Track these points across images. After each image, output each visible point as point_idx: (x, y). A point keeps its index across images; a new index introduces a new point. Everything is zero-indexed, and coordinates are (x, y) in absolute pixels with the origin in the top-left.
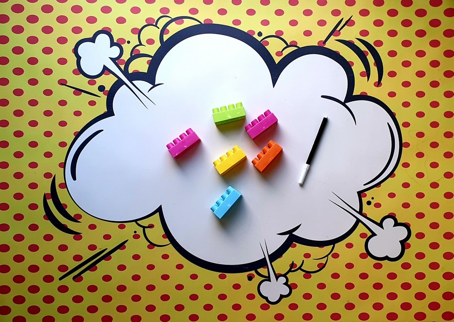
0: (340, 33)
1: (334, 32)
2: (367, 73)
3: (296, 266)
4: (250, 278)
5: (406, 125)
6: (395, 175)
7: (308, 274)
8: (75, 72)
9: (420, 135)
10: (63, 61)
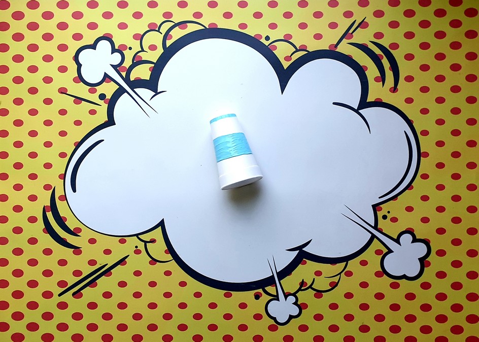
0: (353, 36)
1: (347, 35)
2: (382, 78)
3: (306, 284)
4: (257, 297)
5: (425, 133)
6: (412, 188)
7: (319, 294)
8: (75, 80)
9: (440, 144)
10: (63, 69)
